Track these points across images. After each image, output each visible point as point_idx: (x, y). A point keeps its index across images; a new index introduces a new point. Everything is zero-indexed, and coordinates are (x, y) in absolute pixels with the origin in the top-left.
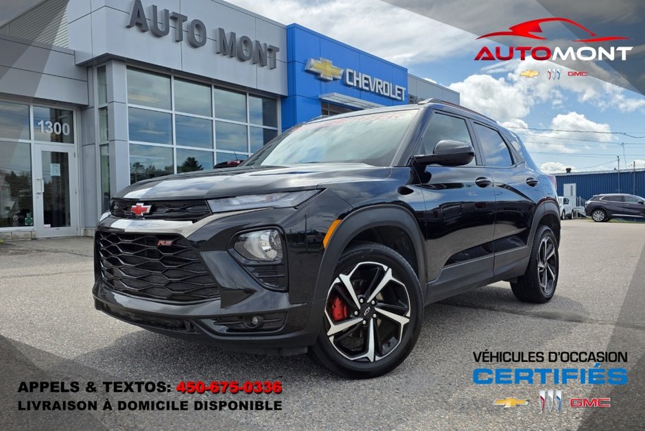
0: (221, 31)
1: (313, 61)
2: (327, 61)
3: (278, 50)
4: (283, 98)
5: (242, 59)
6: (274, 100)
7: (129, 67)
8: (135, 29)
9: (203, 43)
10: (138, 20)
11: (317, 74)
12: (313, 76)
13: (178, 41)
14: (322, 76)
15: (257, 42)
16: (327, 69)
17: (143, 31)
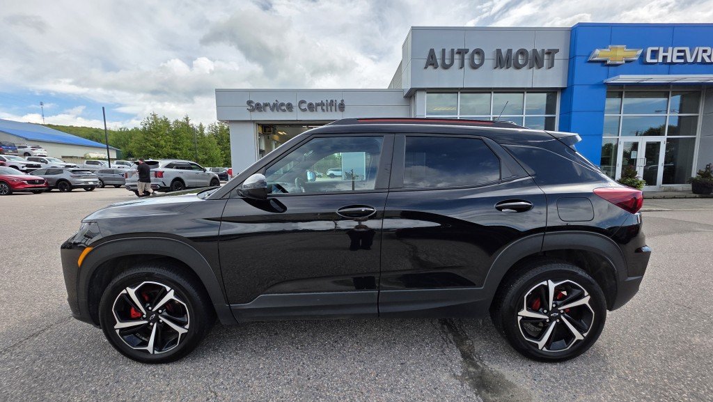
0: (499, 51)
1: (597, 51)
2: (619, 46)
3: (557, 51)
4: (562, 90)
5: (518, 67)
6: (554, 92)
7: (427, 93)
8: (430, 68)
9: (481, 64)
10: (431, 61)
11: (603, 62)
12: (599, 64)
13: (461, 68)
14: (609, 62)
15: (535, 51)
16: (618, 53)
17: (436, 68)
